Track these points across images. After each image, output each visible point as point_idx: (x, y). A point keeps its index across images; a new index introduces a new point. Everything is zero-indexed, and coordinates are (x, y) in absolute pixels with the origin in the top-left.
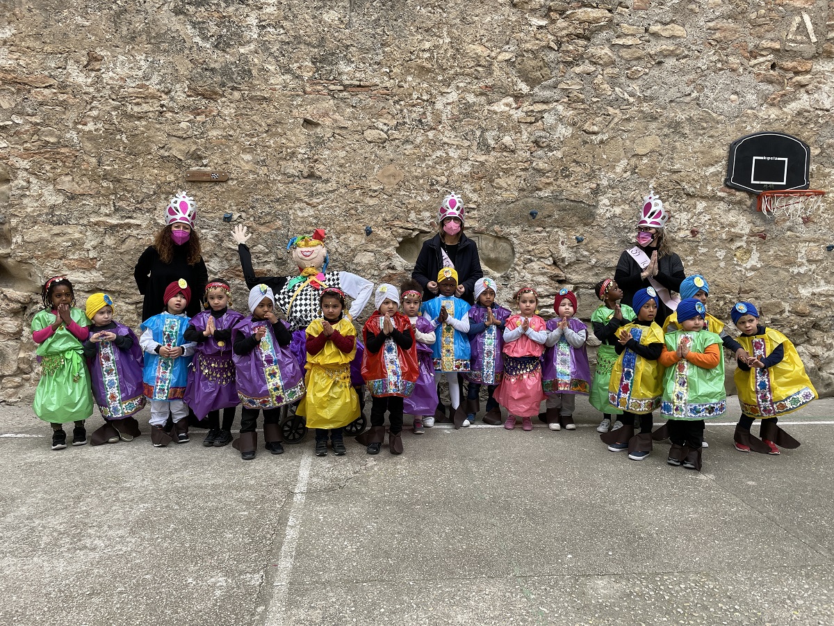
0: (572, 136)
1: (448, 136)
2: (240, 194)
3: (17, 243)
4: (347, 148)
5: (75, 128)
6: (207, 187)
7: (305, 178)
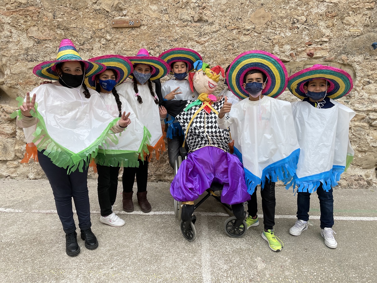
3: (7, 74)
6: (126, 32)
7: (195, 22)
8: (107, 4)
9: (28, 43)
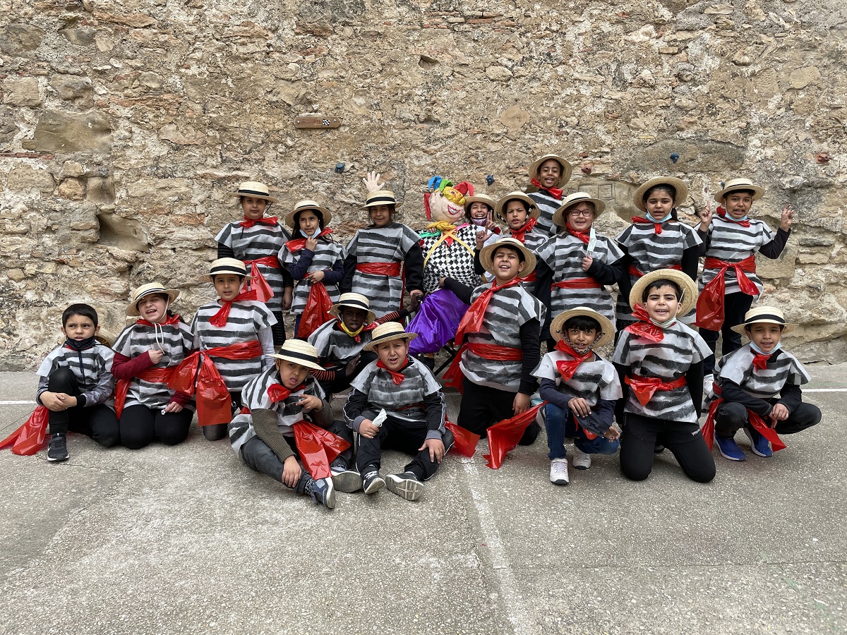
0: (720, 68)
1: (579, 71)
2: (352, 141)
3: (121, 197)
4: (468, 88)
5: (177, 72)
6: (317, 135)
7: (421, 122)
8: (288, 95)
9: (158, 149)
